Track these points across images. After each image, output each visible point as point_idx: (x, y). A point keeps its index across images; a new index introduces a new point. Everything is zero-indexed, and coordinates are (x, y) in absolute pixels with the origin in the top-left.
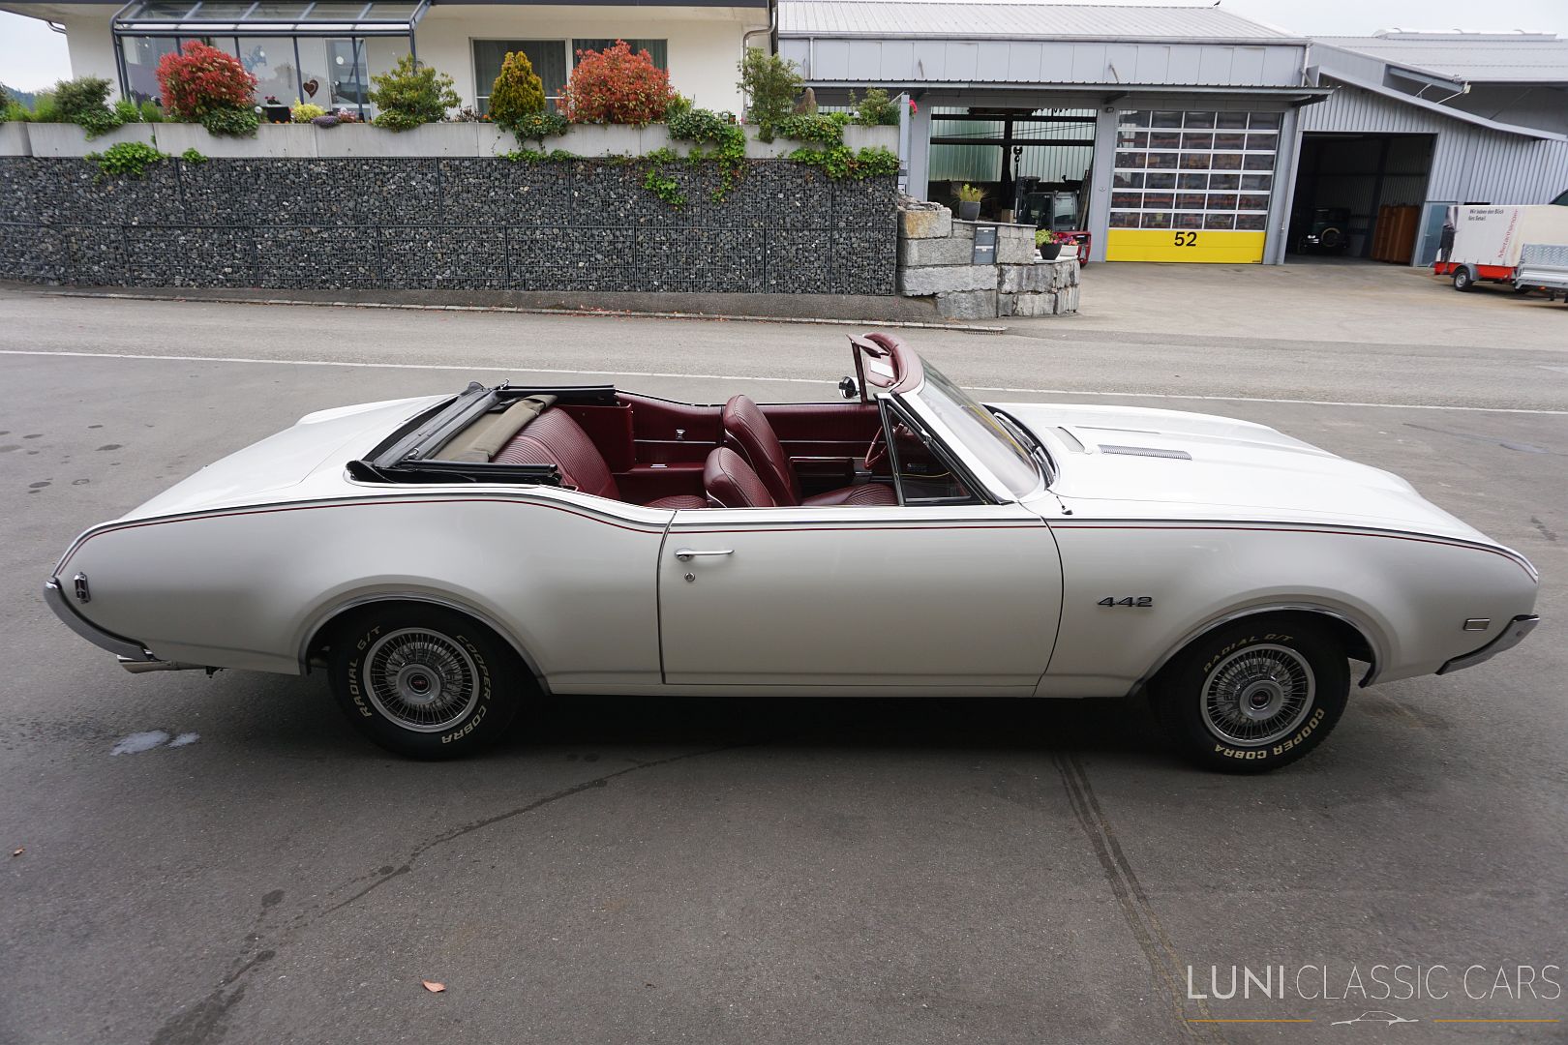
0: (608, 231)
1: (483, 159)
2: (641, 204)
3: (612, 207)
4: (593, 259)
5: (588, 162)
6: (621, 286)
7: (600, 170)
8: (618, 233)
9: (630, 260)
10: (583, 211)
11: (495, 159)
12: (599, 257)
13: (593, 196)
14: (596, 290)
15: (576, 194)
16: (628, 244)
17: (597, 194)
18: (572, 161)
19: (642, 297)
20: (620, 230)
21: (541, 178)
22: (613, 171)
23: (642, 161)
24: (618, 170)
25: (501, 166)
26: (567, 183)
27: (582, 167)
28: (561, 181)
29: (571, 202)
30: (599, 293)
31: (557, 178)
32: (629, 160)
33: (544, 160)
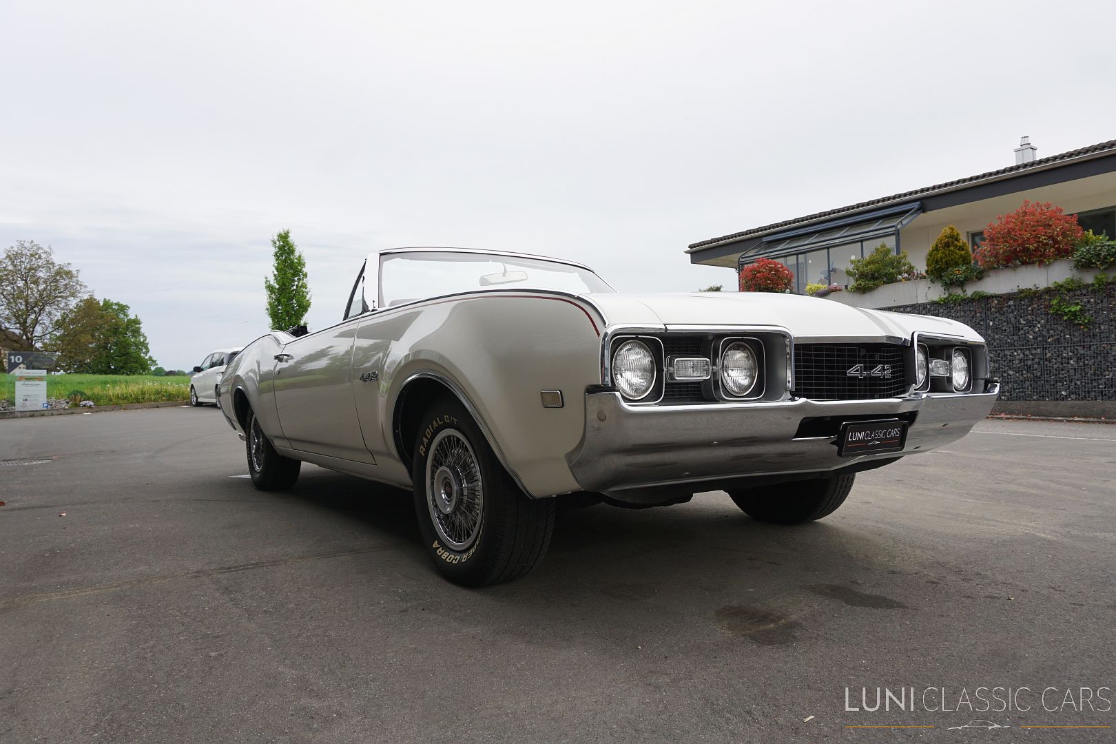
0: (1019, 351)
1: (920, 305)
2: (1047, 326)
3: (1022, 332)
4: (1005, 375)
5: (1001, 297)
6: (1030, 396)
7: (1011, 303)
8: (1027, 352)
9: (1039, 374)
10: (996, 337)
11: (928, 304)
12: (1011, 372)
13: (1005, 324)
14: (1008, 399)
15: (991, 323)
16: (1037, 360)
17: (1008, 322)
18: (988, 298)
19: (1048, 404)
20: (1029, 349)
21: (962, 314)
22: (1023, 302)
23: (1048, 291)
24: (1026, 301)
25: (933, 308)
26: (984, 316)
27: (996, 302)
28: (978, 315)
29: (987, 331)
30: (1010, 402)
31: (976, 313)
32: (1036, 292)
33: (965, 300)
